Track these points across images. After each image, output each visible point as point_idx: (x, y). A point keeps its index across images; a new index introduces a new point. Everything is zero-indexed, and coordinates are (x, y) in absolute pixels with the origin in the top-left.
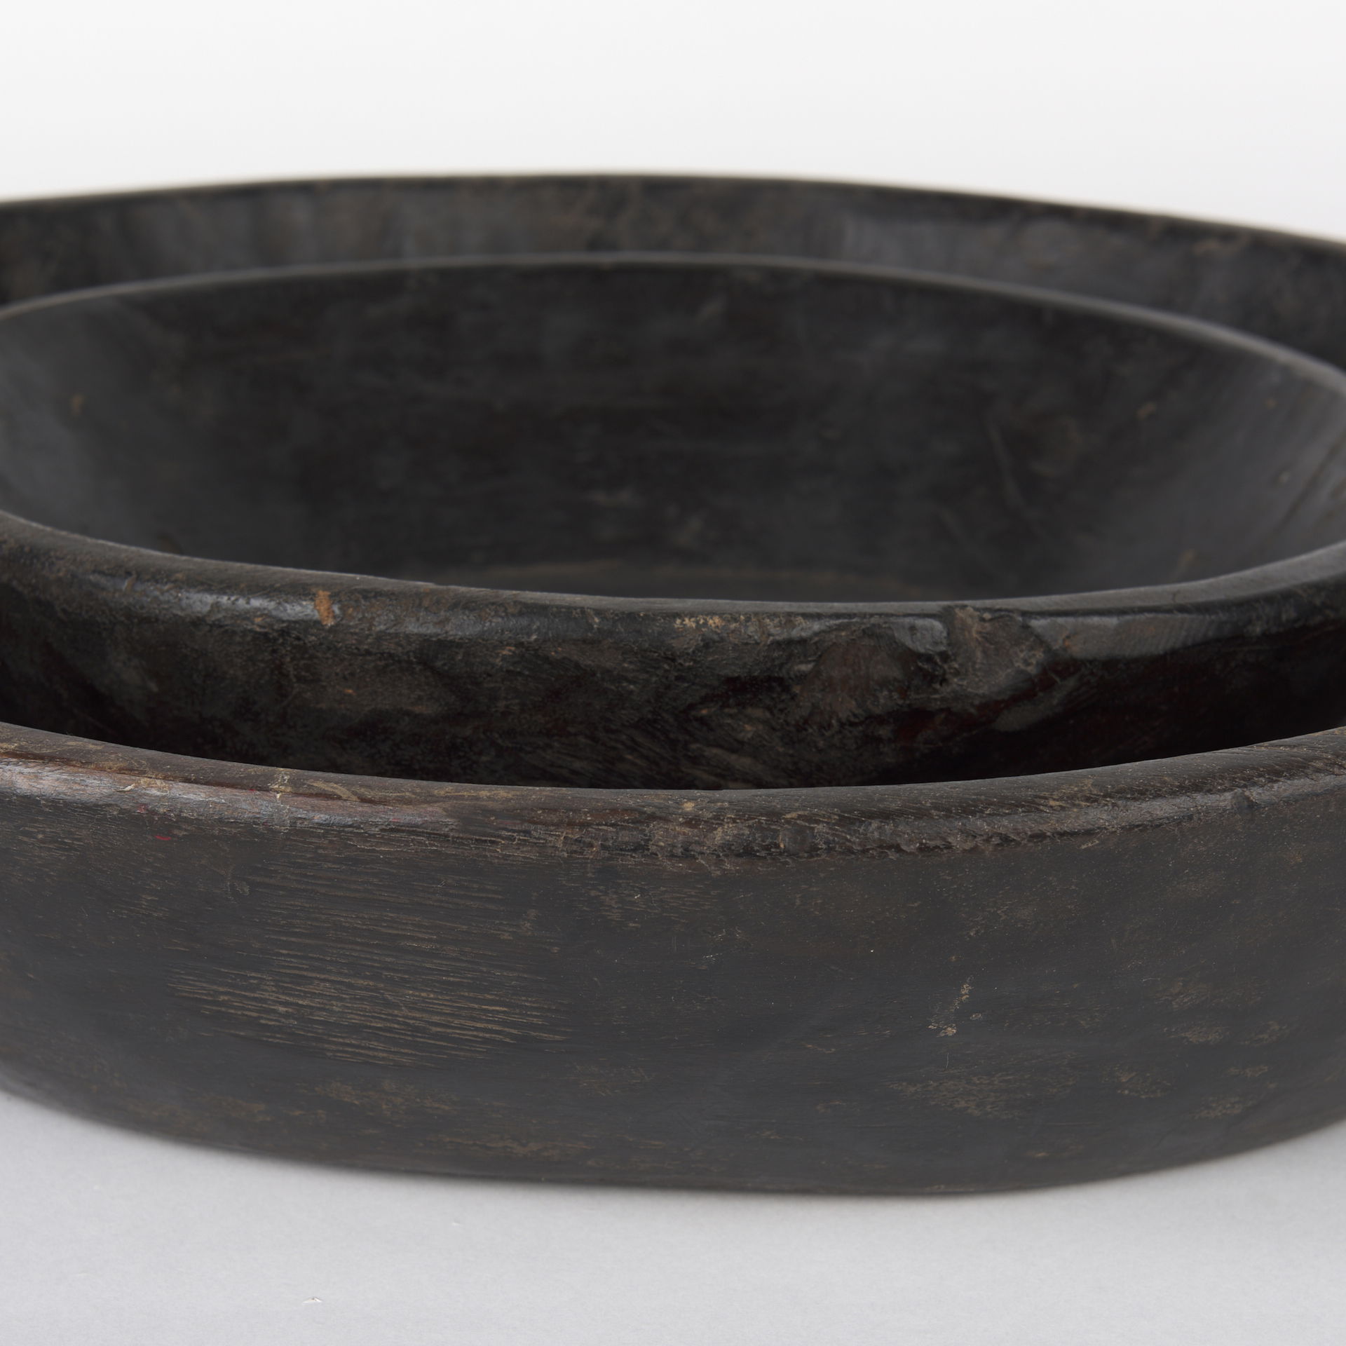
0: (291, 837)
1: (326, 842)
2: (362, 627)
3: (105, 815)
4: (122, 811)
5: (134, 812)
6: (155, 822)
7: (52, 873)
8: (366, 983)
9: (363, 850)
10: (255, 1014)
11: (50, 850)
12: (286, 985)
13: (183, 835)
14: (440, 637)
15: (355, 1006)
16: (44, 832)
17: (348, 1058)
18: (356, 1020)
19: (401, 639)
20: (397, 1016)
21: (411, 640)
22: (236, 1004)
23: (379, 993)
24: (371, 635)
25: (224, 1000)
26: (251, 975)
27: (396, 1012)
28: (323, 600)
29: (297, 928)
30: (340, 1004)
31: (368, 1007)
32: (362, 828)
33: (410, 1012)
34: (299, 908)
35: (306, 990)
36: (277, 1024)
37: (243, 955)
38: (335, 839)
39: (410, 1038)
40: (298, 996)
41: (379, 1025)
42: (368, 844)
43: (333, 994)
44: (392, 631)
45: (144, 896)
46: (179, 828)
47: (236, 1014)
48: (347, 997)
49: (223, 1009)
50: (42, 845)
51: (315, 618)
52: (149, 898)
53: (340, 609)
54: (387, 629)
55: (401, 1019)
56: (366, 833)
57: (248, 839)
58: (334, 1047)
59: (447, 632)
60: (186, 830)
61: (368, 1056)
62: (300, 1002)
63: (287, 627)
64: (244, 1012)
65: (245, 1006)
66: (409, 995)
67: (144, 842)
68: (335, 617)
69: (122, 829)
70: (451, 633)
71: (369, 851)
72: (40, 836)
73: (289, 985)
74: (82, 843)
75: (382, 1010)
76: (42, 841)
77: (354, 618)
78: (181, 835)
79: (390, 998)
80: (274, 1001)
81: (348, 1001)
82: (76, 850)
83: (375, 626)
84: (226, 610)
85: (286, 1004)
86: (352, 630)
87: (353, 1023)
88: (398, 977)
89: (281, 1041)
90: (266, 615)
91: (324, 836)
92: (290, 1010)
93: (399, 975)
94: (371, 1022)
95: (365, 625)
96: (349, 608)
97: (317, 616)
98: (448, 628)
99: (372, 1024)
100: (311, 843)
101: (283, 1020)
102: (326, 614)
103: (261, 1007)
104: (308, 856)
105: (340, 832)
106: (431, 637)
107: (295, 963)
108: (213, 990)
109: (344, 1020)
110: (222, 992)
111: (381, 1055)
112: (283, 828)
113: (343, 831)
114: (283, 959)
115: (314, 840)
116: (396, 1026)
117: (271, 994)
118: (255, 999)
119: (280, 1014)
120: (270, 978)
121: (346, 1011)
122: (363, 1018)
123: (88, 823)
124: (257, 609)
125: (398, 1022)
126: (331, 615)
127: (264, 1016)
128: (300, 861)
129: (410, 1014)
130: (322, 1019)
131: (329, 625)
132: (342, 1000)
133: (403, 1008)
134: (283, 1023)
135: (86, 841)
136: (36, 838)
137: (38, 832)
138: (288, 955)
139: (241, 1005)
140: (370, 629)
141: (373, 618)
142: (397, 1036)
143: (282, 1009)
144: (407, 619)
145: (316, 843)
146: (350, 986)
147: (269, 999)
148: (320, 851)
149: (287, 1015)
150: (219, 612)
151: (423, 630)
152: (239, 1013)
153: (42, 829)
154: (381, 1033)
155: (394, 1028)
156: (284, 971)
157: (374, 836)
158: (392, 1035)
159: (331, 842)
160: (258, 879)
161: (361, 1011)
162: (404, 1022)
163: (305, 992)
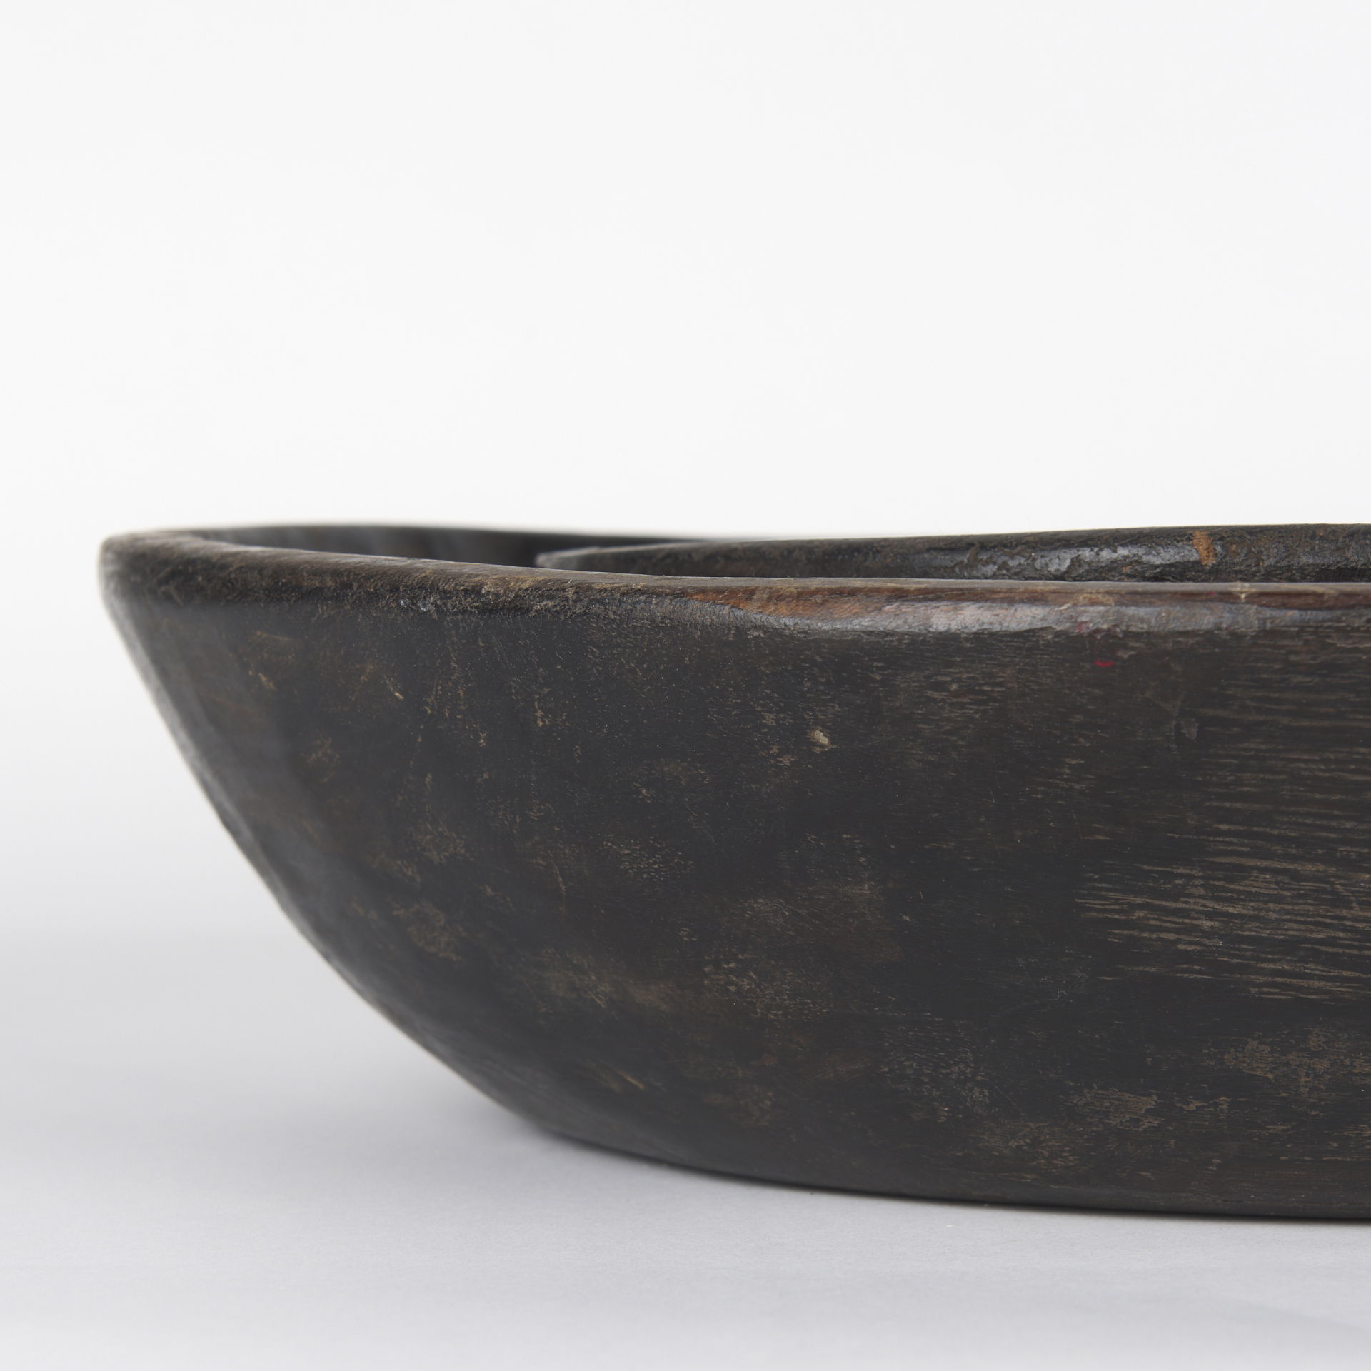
0: (1260, 642)
1: (1301, 643)
2: (1248, 563)
3: (1037, 641)
4: (1058, 634)
5: (1072, 633)
6: (1097, 642)
7: (960, 743)
8: (1315, 868)
9: (1343, 650)
10: (1172, 936)
11: (962, 706)
12: (1217, 883)
13: (1130, 656)
14: (1339, 565)
15: (1296, 908)
16: (959, 680)
17: (1276, 994)
18: (1294, 931)
19: (1294, 572)
20: (1344, 918)
21: (1307, 572)
22: (1152, 922)
23: (1328, 883)
24: (1259, 571)
25: (1139, 918)
26: (1179, 871)
27: (1345, 912)
28: (1202, 540)
29: (1247, 786)
30: (1278, 907)
31: (1311, 908)
32: (1344, 621)
33: (1362, 909)
34: (1252, 753)
35: (1241, 888)
36: (1198, 948)
37: (1174, 837)
38: (1311, 638)
39: (1355, 952)
40: (1230, 901)
41: (1321, 936)
42: (1350, 641)
43: (1271, 892)
44: (1283, 563)
45: (1067, 760)
46: (1126, 647)
47: (1151, 939)
48: (1288, 894)
49: (1135, 933)
50: (955, 700)
51: (1192, 559)
52: (1073, 762)
53: (1222, 546)
54: (1277, 562)
55: (1348, 923)
56: (1348, 626)
57: (1207, 651)
58: (1262, 979)
59: (1347, 559)
60: (1133, 648)
61: (1299, 989)
62: (1231, 910)
63: (1162, 570)
64: (1162, 935)
65: (1162, 924)
66: (1364, 882)
67: (1080, 674)
68: (1216, 555)
69: (1056, 658)
70: (1352, 559)
71: (1349, 651)
72: (954, 687)
73: (1221, 883)
74: (1004, 689)
75: (1328, 911)
76: (956, 694)
77: (1238, 554)
78: (1126, 656)
79: (1340, 889)
80: (1198, 912)
81: (1289, 900)
82: (995, 701)
83: (1263, 560)
84: (1089, 564)
85: (1212, 915)
86: (1237, 568)
87: (1290, 936)
88: (1355, 852)
89: (1199, 976)
90: (1136, 561)
91: (1298, 635)
92: (1217, 924)
93: (1357, 849)
94: (1312, 931)
95: (1252, 561)
96: (1232, 544)
97: (1195, 557)
98: (1349, 554)
99: (1314, 936)
100: (1282, 647)
101: (1206, 941)
102: (1205, 553)
103: (1182, 923)
104: (1277, 666)
105: (1317, 628)
106: (1329, 566)
107: (1236, 844)
108: (1128, 904)
109: (1280, 932)
110: (1139, 904)
111: (1317, 984)
112: (1250, 630)
113: (1321, 627)
114: (1221, 839)
115: (1286, 642)
116: (1341, 935)
117: (1197, 900)
118: (1176, 912)
119: (1203, 932)
120: (1201, 874)
121: (1285, 917)
122: (1303, 927)
123: (1015, 657)
124: (1126, 557)
125: (1345, 929)
126: (1211, 554)
127: (1184, 937)
128: (1265, 676)
129: (1361, 913)
130: (1254, 933)
131: (1210, 564)
132: (1280, 899)
133: (1354, 905)
134: (1205, 945)
135: (1009, 685)
136: (949, 691)
137: (953, 681)
138: (1228, 833)
139: (1158, 923)
140: (1257, 565)
141: (1261, 552)
142: (1341, 951)
143: (1207, 924)
144: (1300, 550)
145: (1288, 646)
146: (1296, 876)
147: (1193, 910)
148: (1293, 658)
149: (1210, 934)
150: (1080, 566)
151: (1319, 561)
152: (1154, 936)
153: (958, 676)
154: (1322, 948)
155: (1340, 939)
156: (1217, 860)
157: (1357, 629)
158: (1335, 950)
159: (1306, 642)
160: (1211, 712)
161: (1302, 915)
162: (1352, 926)
163: (1239, 892)
